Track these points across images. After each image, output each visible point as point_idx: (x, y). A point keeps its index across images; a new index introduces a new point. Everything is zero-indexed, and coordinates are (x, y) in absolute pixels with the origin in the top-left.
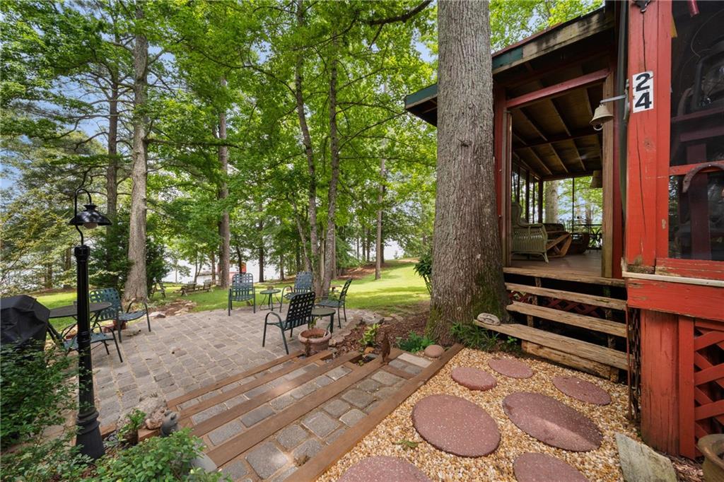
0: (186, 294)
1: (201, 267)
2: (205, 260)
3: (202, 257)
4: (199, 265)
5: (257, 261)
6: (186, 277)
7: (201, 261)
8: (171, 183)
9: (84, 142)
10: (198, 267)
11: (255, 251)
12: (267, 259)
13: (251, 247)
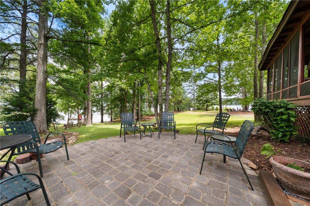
0: (68, 128)
1: (71, 115)
2: (73, 112)
3: (71, 111)
4: (70, 114)
5: (100, 113)
6: (62, 120)
7: (71, 113)
8: (58, 70)
9: (4, 40)
10: (70, 116)
11: (99, 108)
12: (104, 112)
13: (96, 106)
